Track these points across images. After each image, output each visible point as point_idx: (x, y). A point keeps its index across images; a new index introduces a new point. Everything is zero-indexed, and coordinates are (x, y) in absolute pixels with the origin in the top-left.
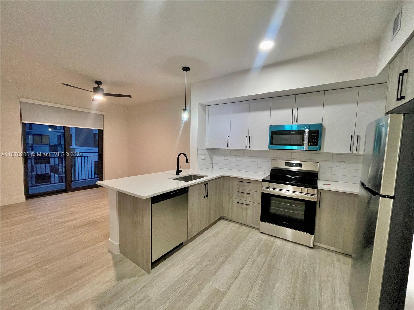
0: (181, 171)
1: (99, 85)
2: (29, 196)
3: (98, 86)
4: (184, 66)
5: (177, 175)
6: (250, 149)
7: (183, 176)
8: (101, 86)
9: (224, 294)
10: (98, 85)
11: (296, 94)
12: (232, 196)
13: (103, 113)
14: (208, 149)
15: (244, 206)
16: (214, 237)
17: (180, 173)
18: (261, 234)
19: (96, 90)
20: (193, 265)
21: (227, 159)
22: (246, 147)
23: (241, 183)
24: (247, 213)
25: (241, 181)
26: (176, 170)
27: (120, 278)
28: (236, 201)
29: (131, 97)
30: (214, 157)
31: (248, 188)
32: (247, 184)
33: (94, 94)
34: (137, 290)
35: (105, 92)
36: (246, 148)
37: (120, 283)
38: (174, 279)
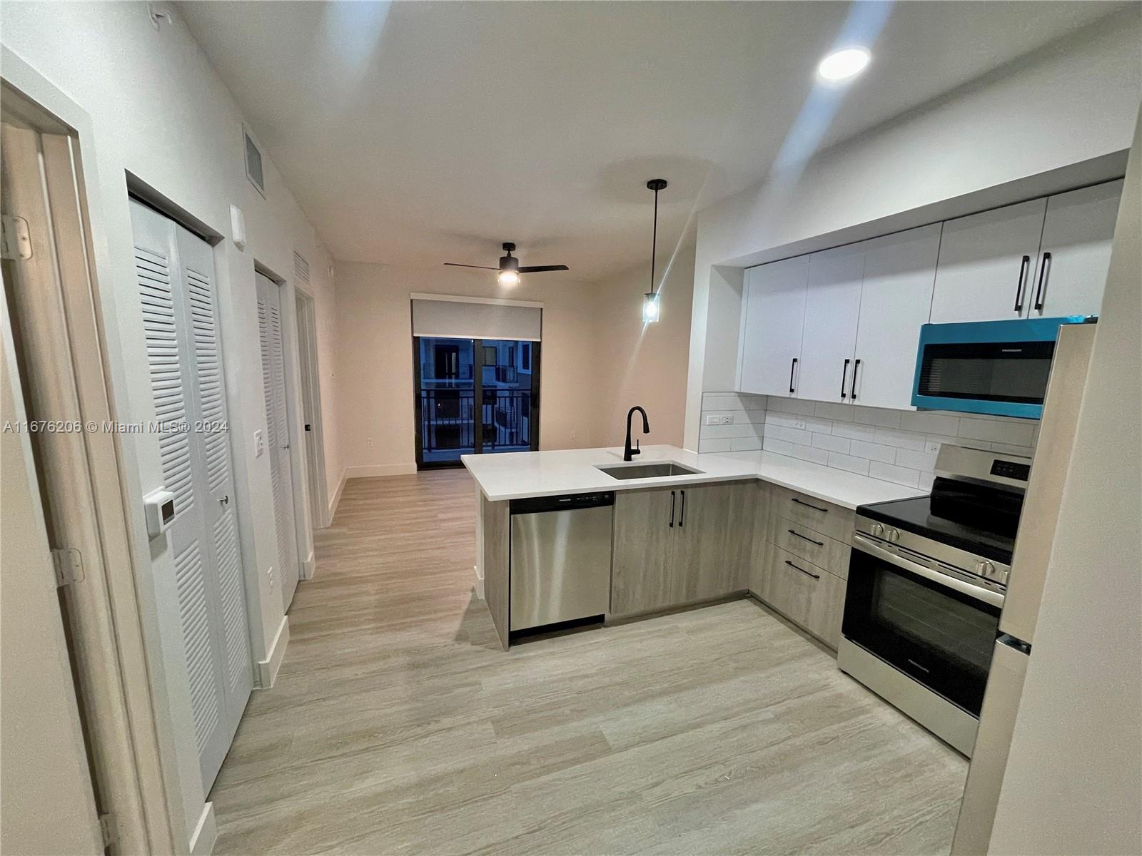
0: (637, 452)
1: (509, 250)
2: (423, 465)
3: (509, 254)
4: (651, 179)
5: (625, 460)
6: (856, 402)
7: (640, 463)
8: (514, 254)
9: (608, 750)
10: (507, 252)
11: (1048, 195)
12: (776, 540)
13: (539, 305)
14: (742, 395)
15: (805, 577)
16: (688, 632)
17: (632, 456)
18: (842, 674)
19: (505, 263)
20: (593, 671)
21: (803, 427)
22: (843, 395)
23: (801, 508)
24: (809, 600)
25: (802, 500)
26: (624, 448)
27: (461, 637)
28: (783, 557)
29: (567, 269)
30: (769, 419)
31: (818, 527)
32: (818, 514)
33: (500, 273)
34: (471, 667)
35: (520, 266)
36: (843, 400)
37: (457, 646)
38: (537, 678)
